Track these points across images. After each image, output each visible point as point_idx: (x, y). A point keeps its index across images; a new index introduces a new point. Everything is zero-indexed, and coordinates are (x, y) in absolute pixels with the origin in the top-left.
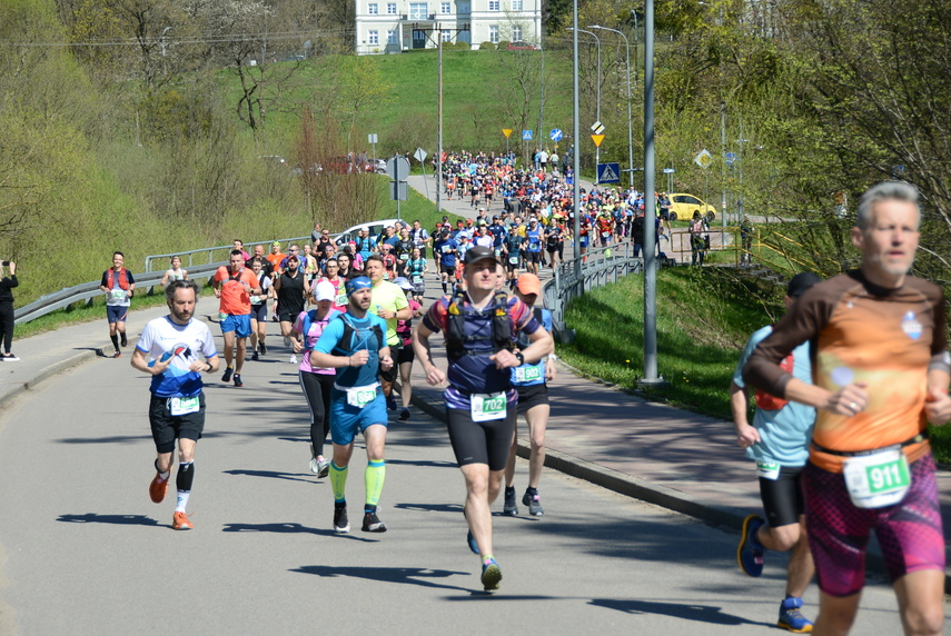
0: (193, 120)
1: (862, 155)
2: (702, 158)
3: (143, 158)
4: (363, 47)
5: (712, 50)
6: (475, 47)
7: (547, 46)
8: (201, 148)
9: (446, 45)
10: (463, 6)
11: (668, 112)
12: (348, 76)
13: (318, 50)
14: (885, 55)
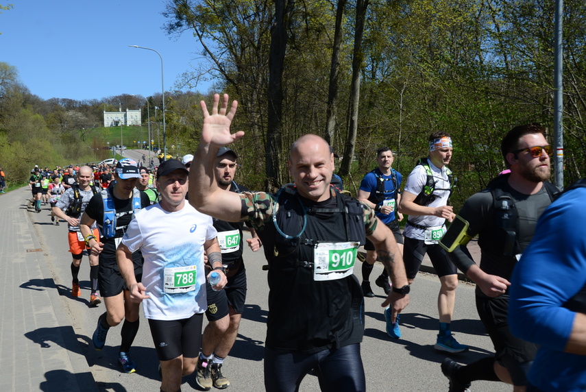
0: (72, 140)
2: (173, 146)
3: (62, 147)
4: (105, 126)
6: (128, 126)
7: (142, 125)
8: (73, 146)
9: (122, 125)
10: (125, 118)
12: (103, 131)
13: (96, 126)
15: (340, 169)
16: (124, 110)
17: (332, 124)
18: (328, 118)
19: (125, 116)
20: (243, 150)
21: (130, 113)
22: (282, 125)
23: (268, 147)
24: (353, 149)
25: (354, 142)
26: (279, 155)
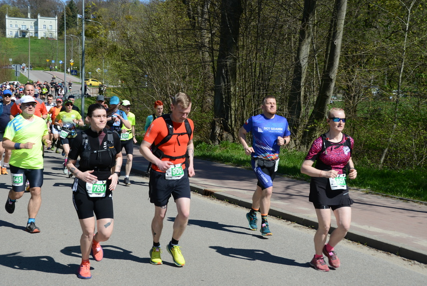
1: (136, 71)
2: (98, 70)
4: (8, 35)
5: (101, 43)
6: (39, 38)
7: (59, 39)
9: (31, 37)
10: (36, 27)
11: (89, 58)
12: (4, 43)
14: (141, 47)
15: (313, 112)
16: (34, 16)
17: (306, 50)
18: (301, 40)
19: (36, 24)
20: (187, 78)
21: (42, 21)
22: (237, 48)
23: (218, 77)
24: (333, 85)
25: (334, 75)
26: (232, 89)
